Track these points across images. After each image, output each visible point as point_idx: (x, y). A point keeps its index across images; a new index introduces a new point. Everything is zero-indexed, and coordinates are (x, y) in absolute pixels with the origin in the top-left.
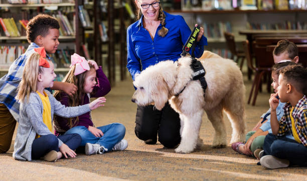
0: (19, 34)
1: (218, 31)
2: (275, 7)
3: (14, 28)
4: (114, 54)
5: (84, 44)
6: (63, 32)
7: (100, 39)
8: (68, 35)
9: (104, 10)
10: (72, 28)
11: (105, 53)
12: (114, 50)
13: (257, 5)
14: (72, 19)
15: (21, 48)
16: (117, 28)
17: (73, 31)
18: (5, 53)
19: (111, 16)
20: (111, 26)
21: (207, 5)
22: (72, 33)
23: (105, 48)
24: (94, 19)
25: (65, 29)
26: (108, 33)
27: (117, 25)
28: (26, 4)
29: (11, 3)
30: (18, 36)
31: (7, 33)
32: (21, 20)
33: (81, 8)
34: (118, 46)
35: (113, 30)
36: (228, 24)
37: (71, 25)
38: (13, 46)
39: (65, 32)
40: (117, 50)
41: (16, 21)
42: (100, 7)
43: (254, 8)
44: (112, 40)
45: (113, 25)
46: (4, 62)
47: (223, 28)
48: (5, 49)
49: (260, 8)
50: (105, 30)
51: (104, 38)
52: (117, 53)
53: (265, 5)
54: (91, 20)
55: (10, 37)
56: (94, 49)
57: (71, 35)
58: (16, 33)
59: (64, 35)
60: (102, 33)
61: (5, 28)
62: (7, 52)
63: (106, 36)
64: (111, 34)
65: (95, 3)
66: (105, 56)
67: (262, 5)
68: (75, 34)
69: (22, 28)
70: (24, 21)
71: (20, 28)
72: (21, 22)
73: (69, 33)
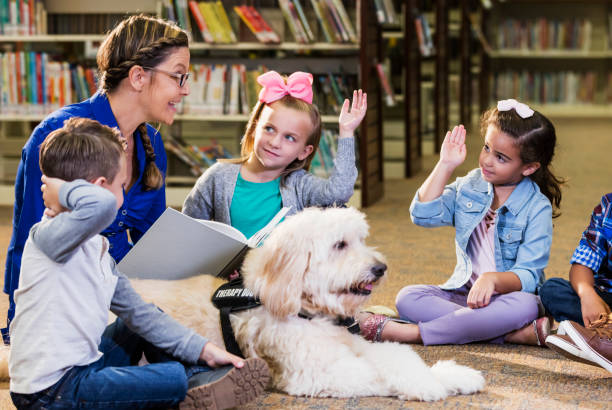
0: (233, 37)
3: (222, 24)
4: (446, 82)
5: (381, 61)
6: (333, 36)
7: (418, 51)
8: (343, 42)
10: (354, 26)
11: (427, 79)
12: (447, 72)
14: (354, 6)
15: (239, 68)
16: (454, 28)
17: (355, 32)
18: (202, 79)
20: (442, 23)
22: (353, 36)
23: (428, 69)
24: (404, 7)
25: (336, 27)
26: (435, 39)
27: (455, 22)
30: (232, 43)
31: (207, 35)
32: (239, 4)
34: (455, 65)
35: (447, 30)
37: (352, 19)
38: (221, 65)
39: (338, 36)
40: (455, 73)
41: (228, 7)
44: (442, 52)
45: (447, 21)
46: (200, 99)
48: (202, 71)
50: (430, 32)
51: (426, 50)
52: (455, 79)
54: (398, 10)
55: (213, 43)
56: (404, 71)
57: (349, 42)
58: (227, 36)
59: (335, 41)
60: (421, 36)
61: (203, 24)
62: (208, 78)
63: (430, 45)
64: (442, 39)
66: (427, 86)
68: (358, 41)
69: (242, 24)
70: (245, 7)
71: (237, 24)
72: (239, 11)
73: (346, 37)
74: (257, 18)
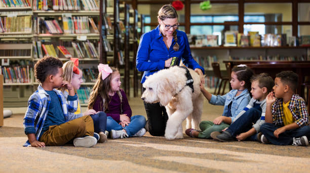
0: (57, 56)
1: (208, 62)
2: (250, 44)
3: (53, 52)
4: (129, 77)
6: (91, 56)
7: (119, 63)
8: (94, 58)
9: (122, 41)
10: (97, 52)
12: (129, 74)
13: (237, 43)
16: (131, 58)
17: (98, 54)
19: (127, 47)
20: (127, 56)
21: (199, 43)
22: (97, 56)
23: (122, 71)
24: (114, 48)
25: (92, 53)
27: (132, 56)
28: (62, 34)
29: (51, 33)
32: (59, 46)
33: (104, 37)
34: (132, 72)
35: (129, 58)
36: (215, 57)
37: (97, 50)
39: (92, 56)
40: (132, 74)
41: (55, 47)
42: (119, 39)
43: (235, 45)
44: (127, 65)
45: (129, 56)
47: (211, 60)
49: (239, 46)
50: (123, 58)
51: (122, 63)
52: (132, 76)
53: (243, 43)
57: (96, 58)
59: (91, 58)
60: (120, 58)
61: (47, 52)
63: (123, 61)
64: (127, 61)
65: (115, 36)
67: (240, 43)
68: (99, 57)
69: (60, 52)
70: (61, 47)
71: (58, 52)
72: (59, 48)
73: (95, 56)
74: (65, 50)
